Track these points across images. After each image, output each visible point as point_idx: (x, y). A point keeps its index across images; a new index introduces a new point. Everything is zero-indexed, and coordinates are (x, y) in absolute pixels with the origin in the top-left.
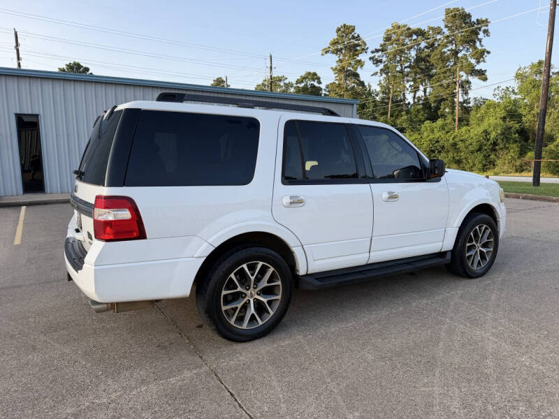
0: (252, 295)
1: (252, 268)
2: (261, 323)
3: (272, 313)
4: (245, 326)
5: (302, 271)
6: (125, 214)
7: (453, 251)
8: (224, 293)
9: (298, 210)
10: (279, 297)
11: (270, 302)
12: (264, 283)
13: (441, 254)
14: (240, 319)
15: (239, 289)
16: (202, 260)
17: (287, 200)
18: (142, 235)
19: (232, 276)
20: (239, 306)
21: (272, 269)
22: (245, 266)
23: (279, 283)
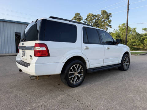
0: (76, 74)
1: (76, 66)
2: (78, 82)
3: (81, 79)
4: (74, 83)
5: (88, 68)
6: (44, 49)
7: (121, 63)
8: (69, 73)
9: (87, 50)
10: (83, 75)
11: (80, 76)
12: (79, 71)
13: (118, 64)
14: (73, 81)
15: (73, 72)
16: (64, 63)
17: (85, 47)
18: (49, 55)
19: (71, 68)
20: (73, 77)
21: (81, 67)
22: (74, 65)
23: (83, 71)
